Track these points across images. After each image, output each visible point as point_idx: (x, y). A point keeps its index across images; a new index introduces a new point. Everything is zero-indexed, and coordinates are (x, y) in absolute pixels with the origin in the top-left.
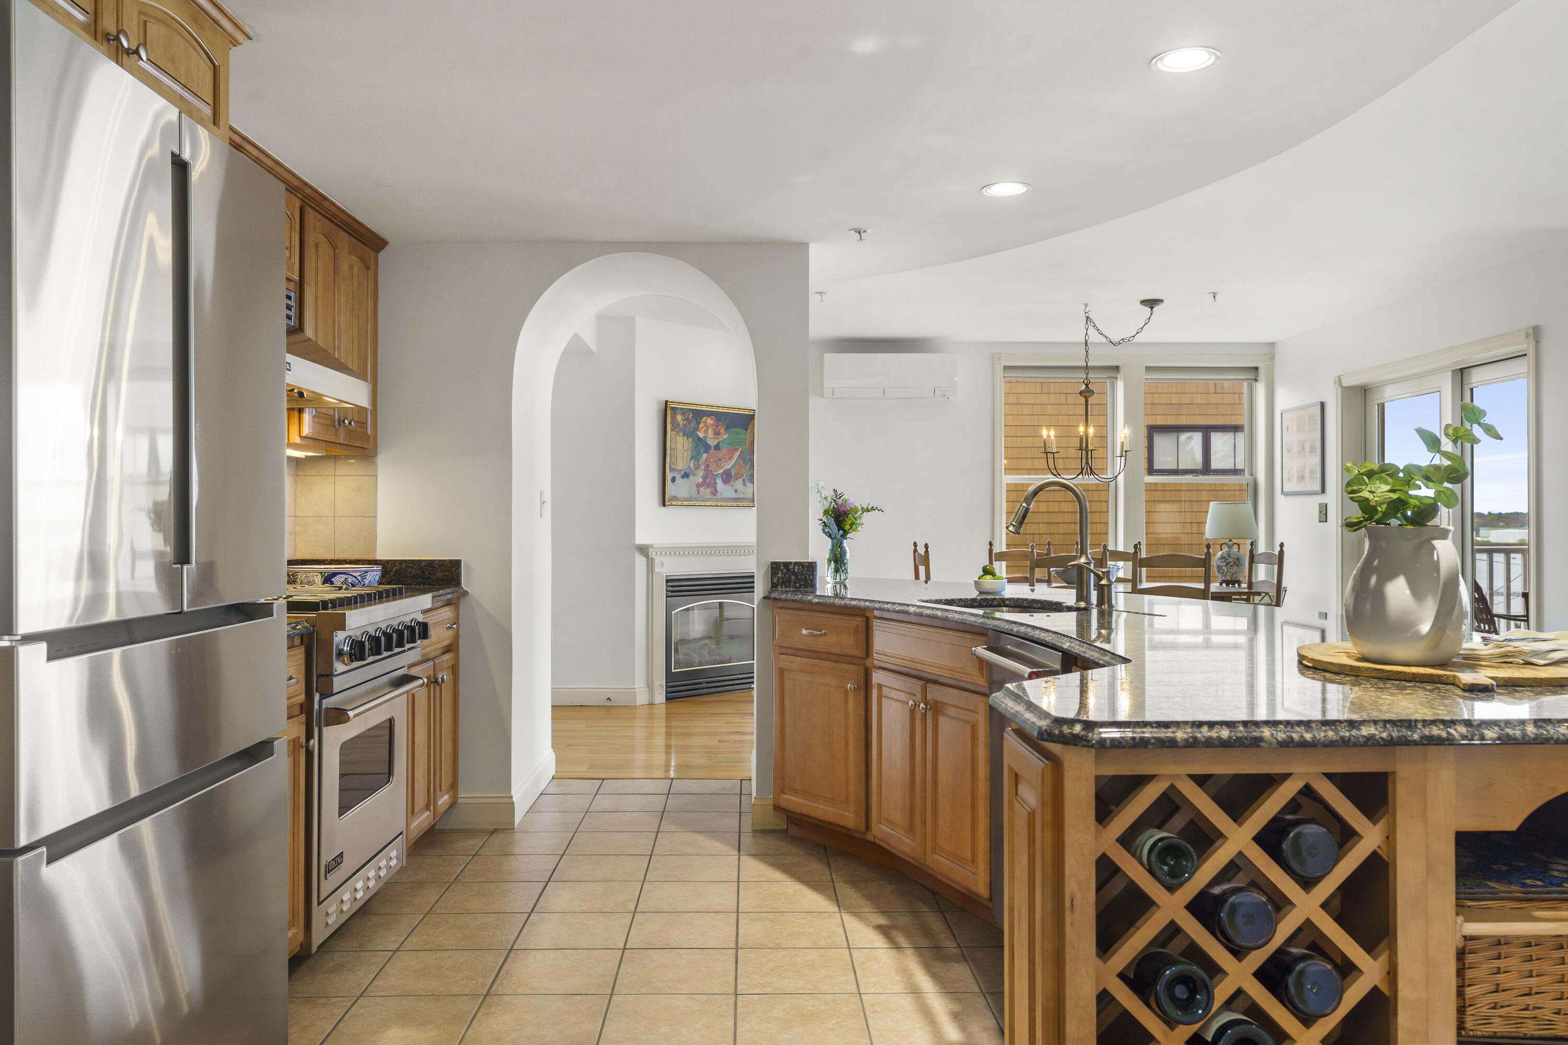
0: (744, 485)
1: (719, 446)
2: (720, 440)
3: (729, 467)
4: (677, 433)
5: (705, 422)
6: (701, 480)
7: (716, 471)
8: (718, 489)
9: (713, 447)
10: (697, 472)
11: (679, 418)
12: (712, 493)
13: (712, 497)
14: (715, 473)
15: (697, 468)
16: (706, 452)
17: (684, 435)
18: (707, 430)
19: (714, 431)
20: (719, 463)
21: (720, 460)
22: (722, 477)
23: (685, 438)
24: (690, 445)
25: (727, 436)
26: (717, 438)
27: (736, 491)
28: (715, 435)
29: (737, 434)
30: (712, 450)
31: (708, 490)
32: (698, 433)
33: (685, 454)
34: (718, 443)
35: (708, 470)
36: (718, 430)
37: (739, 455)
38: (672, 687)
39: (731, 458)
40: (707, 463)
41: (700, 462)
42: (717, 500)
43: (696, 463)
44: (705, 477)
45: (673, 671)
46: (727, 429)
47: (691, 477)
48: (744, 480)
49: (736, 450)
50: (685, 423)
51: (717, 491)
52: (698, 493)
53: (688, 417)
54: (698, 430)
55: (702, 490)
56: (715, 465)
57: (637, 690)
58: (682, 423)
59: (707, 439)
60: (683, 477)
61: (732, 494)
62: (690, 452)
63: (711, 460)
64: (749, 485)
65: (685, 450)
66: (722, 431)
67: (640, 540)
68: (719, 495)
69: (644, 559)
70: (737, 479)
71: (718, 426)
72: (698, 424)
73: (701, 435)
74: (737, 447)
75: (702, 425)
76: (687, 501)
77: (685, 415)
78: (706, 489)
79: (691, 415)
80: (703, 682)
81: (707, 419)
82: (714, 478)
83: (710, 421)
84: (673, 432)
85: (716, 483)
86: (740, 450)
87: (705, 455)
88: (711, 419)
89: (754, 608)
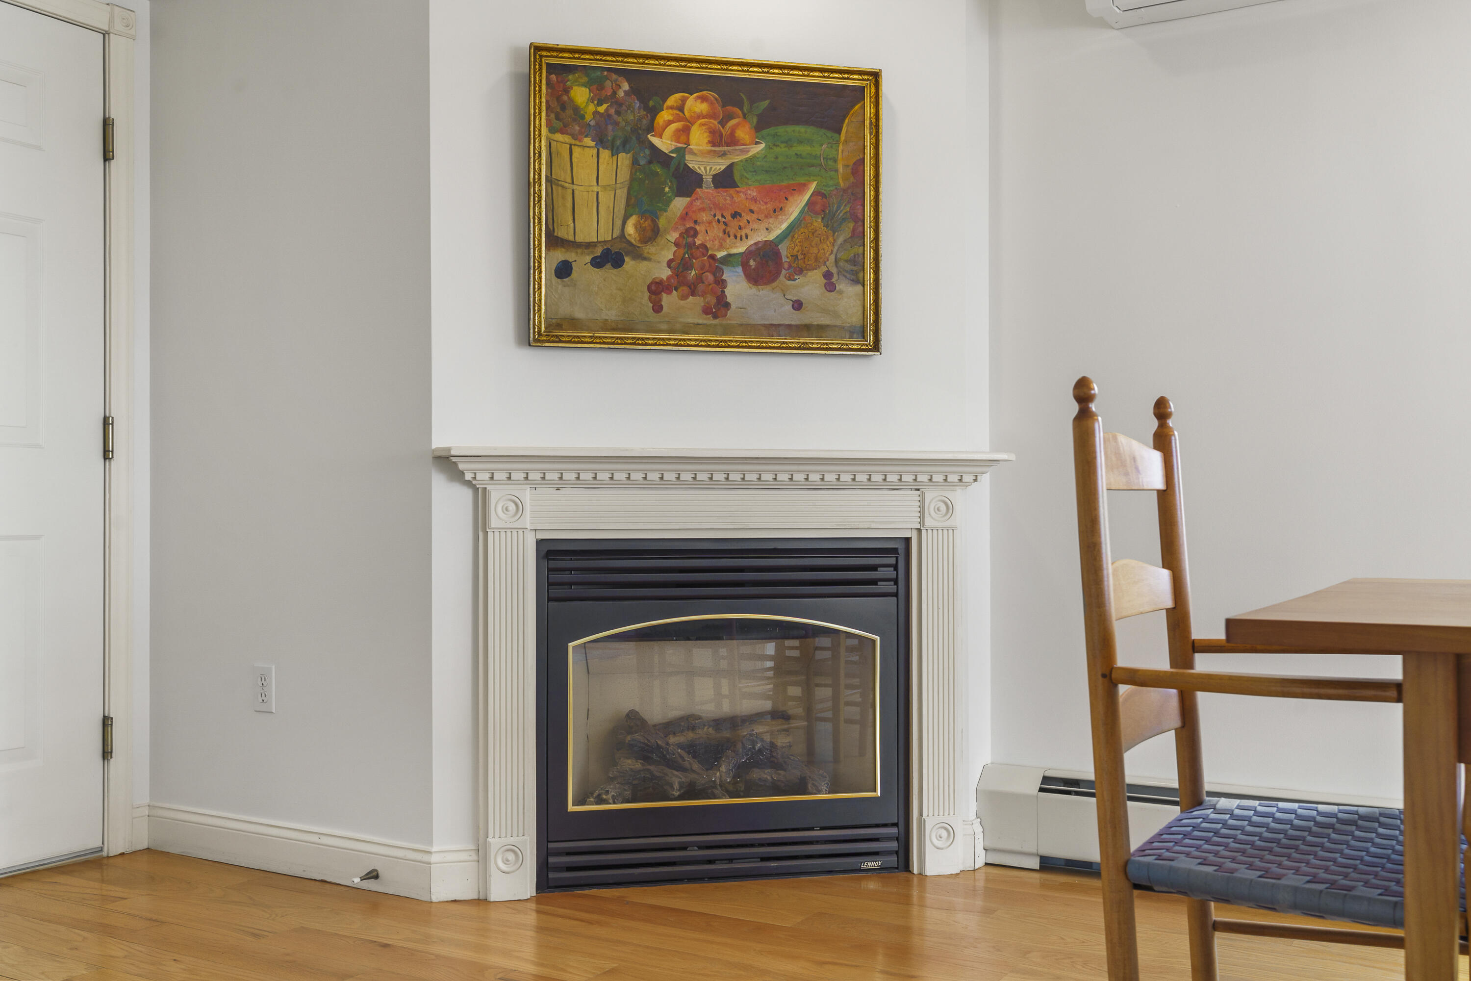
0: (830, 287)
1: (732, 172)
2: (737, 159)
3: (772, 237)
4: (574, 137)
5: (681, 109)
6: (665, 273)
7: (721, 247)
8: (730, 299)
9: (707, 179)
10: (650, 249)
11: (580, 95)
12: (707, 311)
13: (709, 320)
14: (720, 254)
15: (652, 234)
16: (682, 192)
17: (601, 141)
18: (686, 130)
19: (713, 132)
20: (734, 223)
21: (736, 215)
22: (745, 266)
23: (605, 154)
24: (624, 174)
25: (762, 146)
26: (724, 154)
27: (798, 305)
28: (713, 143)
29: (800, 142)
30: (707, 190)
31: (695, 302)
32: (655, 141)
33: (606, 199)
34: (731, 167)
35: (691, 246)
36: (726, 131)
37: (810, 204)
38: (568, 854)
39: (778, 211)
40: (689, 224)
41: (662, 222)
42: (727, 330)
43: (647, 224)
44: (680, 266)
45: (571, 808)
46: (759, 128)
47: (629, 263)
48: (828, 275)
49: (800, 188)
50: (602, 109)
51: (727, 305)
52: (658, 308)
53: (614, 93)
54: (650, 129)
55: (669, 300)
56: (716, 231)
57: (434, 858)
58: (591, 108)
59: (687, 157)
60: (597, 263)
61: (784, 314)
62: (622, 194)
63: (704, 217)
64: (848, 291)
65: (605, 188)
66: (743, 133)
67: (439, 441)
68: (733, 316)
69: (465, 495)
70: (800, 271)
71: (723, 123)
72: (654, 112)
73: (664, 143)
74: (802, 180)
75: (665, 116)
76: (614, 330)
77: (601, 87)
78: (684, 297)
79: (626, 86)
80: (693, 844)
81: (684, 101)
82: (717, 266)
83: (695, 105)
84: (559, 137)
85: (722, 283)
86: (813, 187)
87: (679, 204)
88: (704, 99)
89: (874, 641)
